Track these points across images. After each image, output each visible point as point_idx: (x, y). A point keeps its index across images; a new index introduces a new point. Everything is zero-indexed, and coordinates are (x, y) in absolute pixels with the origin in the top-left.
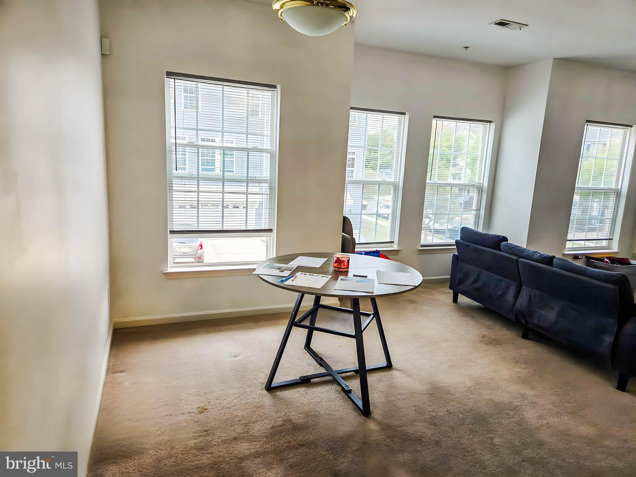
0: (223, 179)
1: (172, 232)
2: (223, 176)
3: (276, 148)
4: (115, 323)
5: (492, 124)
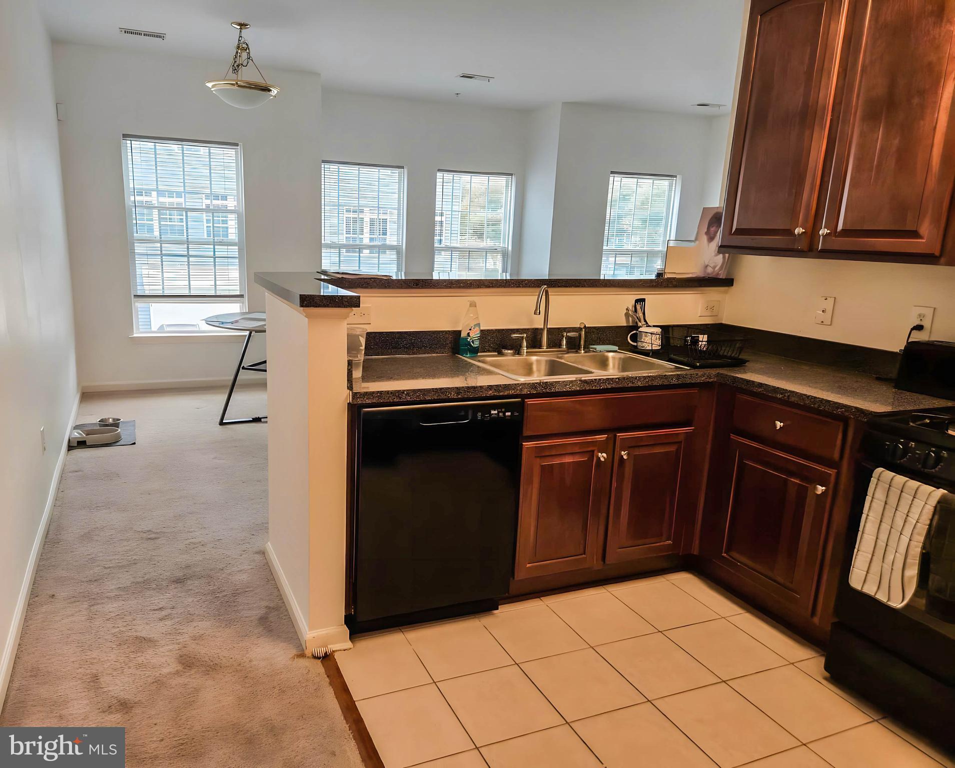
0: (188, 242)
1: (136, 296)
2: (188, 239)
3: (242, 209)
4: (83, 388)
5: (513, 176)
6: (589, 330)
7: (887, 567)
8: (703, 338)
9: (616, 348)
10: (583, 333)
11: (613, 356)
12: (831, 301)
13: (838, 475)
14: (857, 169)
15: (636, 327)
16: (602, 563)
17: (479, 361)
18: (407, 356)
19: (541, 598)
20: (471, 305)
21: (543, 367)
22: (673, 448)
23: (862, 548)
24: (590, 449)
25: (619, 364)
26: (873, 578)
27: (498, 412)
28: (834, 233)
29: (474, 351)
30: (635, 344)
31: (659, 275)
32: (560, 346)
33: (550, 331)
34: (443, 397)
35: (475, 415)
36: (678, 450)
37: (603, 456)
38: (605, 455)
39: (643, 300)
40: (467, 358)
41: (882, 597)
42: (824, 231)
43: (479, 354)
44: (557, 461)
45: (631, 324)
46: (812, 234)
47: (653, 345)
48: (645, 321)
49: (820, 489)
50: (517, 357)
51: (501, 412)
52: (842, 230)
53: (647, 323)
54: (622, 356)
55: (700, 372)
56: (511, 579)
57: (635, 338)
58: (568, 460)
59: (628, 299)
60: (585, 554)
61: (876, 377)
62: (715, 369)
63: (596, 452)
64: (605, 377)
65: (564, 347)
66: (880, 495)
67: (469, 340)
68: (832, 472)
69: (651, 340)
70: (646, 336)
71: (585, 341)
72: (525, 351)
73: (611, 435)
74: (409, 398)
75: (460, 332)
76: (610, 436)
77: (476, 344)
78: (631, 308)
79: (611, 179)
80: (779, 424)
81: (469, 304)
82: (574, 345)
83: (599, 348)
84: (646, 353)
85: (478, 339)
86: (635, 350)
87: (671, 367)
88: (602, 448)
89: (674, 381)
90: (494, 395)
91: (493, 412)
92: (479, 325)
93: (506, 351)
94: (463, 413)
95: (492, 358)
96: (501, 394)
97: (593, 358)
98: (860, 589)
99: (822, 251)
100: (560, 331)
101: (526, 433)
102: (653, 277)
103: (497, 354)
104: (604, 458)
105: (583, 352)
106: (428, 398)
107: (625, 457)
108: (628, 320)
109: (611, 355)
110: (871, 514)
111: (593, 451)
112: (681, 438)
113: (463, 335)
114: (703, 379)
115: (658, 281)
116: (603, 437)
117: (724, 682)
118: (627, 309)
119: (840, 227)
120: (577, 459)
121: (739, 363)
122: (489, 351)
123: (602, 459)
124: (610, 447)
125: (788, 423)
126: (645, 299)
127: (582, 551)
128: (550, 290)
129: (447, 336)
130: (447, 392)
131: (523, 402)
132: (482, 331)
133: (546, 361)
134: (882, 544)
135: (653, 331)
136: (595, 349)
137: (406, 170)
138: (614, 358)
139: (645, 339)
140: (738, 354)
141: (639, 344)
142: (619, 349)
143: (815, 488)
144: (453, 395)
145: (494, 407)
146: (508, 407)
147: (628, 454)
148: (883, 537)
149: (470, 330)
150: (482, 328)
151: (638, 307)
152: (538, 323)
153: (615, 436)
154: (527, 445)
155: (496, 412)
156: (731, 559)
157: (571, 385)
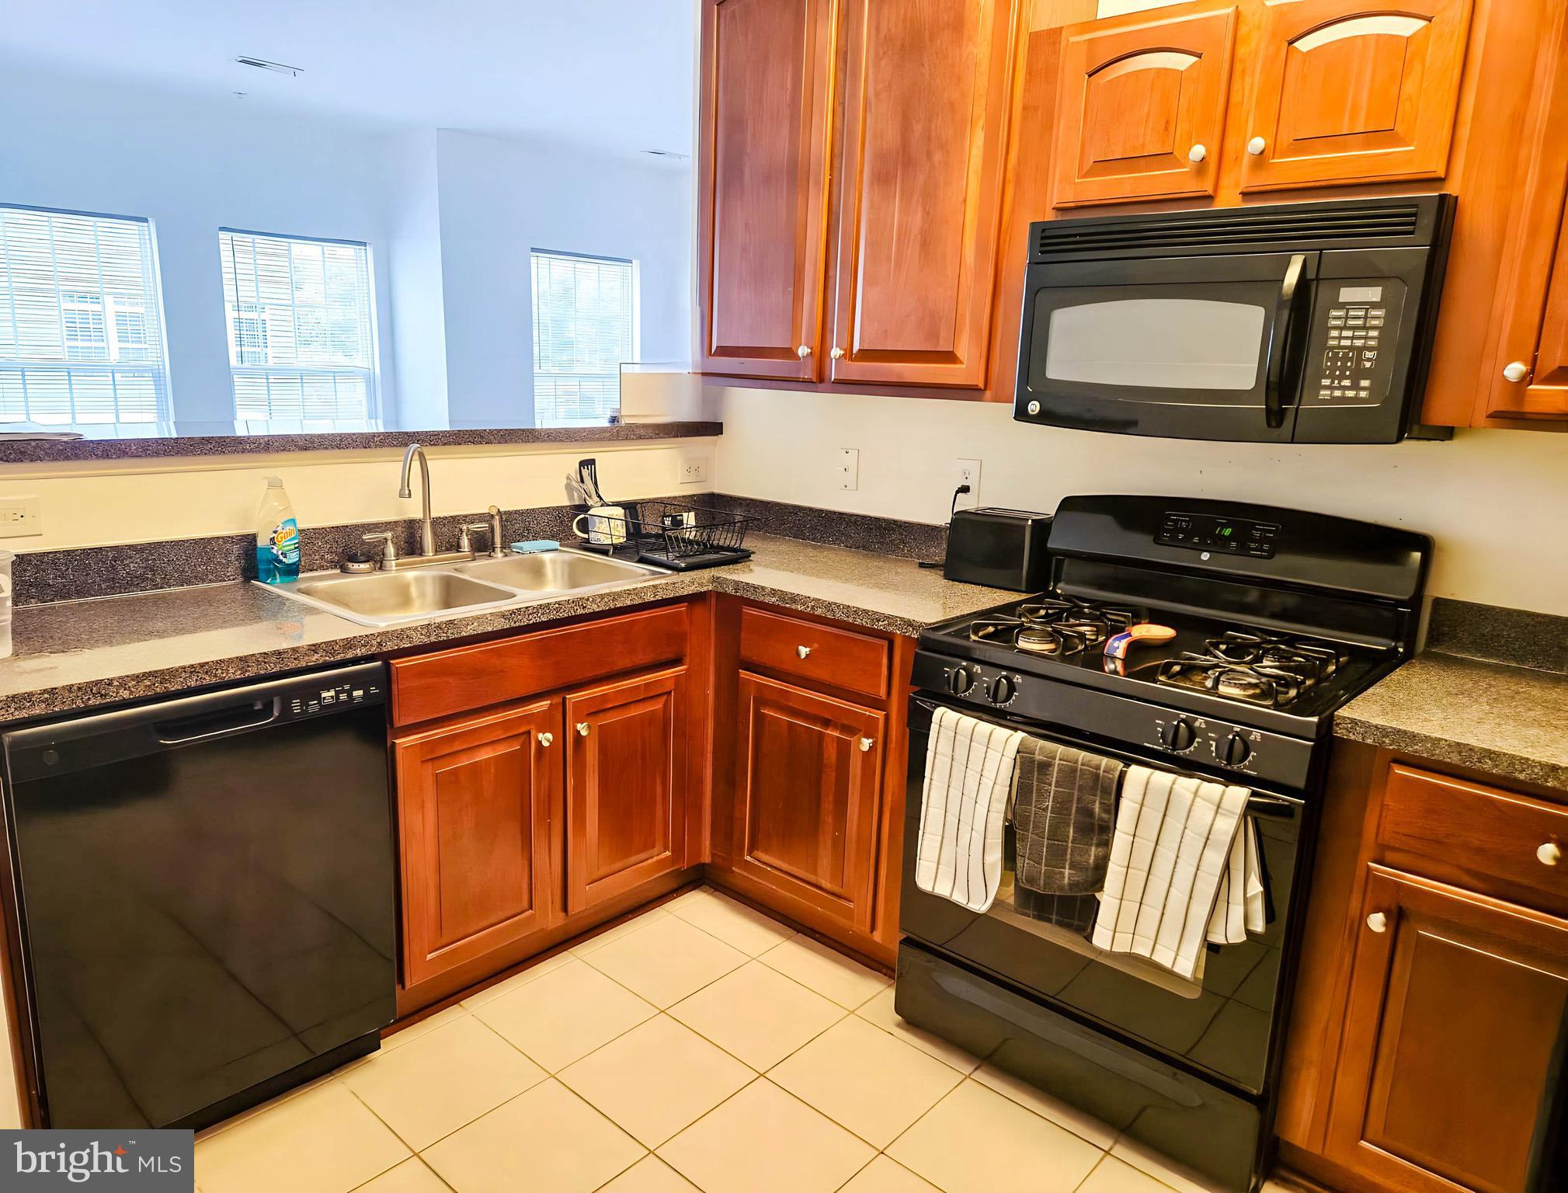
5: (368, 248)
6: (507, 517)
7: (962, 851)
8: (689, 518)
9: (556, 544)
10: (497, 523)
11: (552, 556)
12: (853, 454)
13: (887, 718)
14: (871, 258)
15: (584, 508)
16: (564, 914)
17: (300, 591)
18: (140, 594)
19: (461, 1003)
20: (271, 486)
21: (431, 591)
22: (657, 706)
23: (928, 829)
24: (523, 729)
25: (563, 572)
26: (946, 871)
27: (337, 693)
28: (849, 355)
29: (292, 571)
30: (586, 536)
31: (613, 420)
32: (458, 548)
33: (436, 522)
34: (208, 680)
35: (286, 708)
36: (666, 705)
37: (546, 738)
38: (549, 736)
39: (592, 462)
40: (274, 587)
41: (959, 898)
42: (836, 352)
43: (301, 575)
44: (464, 761)
45: (577, 503)
46: (821, 355)
47: (614, 537)
48: (599, 496)
49: (866, 744)
50: (378, 576)
51: (343, 691)
52: (859, 350)
53: (601, 499)
54: (567, 557)
55: (687, 577)
56: (398, 988)
57: (584, 526)
58: (484, 755)
59: (568, 460)
60: (532, 909)
61: (920, 563)
62: (708, 570)
63: (533, 733)
64: (535, 604)
65: (466, 550)
66: (944, 747)
67: (274, 551)
68: (879, 715)
69: (610, 528)
70: (601, 523)
71: (503, 536)
72: (393, 563)
73: (558, 700)
74: (126, 694)
75: (253, 538)
76: (554, 702)
77: (292, 558)
78: (574, 476)
79: (533, 260)
80: (804, 651)
81: (266, 482)
82: (482, 545)
83: (526, 545)
84: (603, 551)
85: (296, 548)
86: (587, 546)
87: (644, 571)
88: (545, 725)
89: (649, 597)
90: (325, 662)
91: (324, 694)
92: (293, 521)
93: (356, 566)
94: (258, 706)
95: (328, 581)
96: (339, 658)
97: (521, 565)
98: (931, 890)
99: (838, 382)
100: (455, 520)
101: (400, 721)
102: (604, 423)
103: (338, 571)
104: (548, 741)
105: (500, 555)
106: (173, 687)
107: (584, 733)
108: (571, 497)
109: (547, 557)
110: (935, 777)
111: (529, 733)
112: (670, 686)
113: (262, 542)
114: (692, 589)
115: (612, 429)
116: (544, 705)
117: (761, 1075)
118: (568, 478)
119: (856, 347)
120: (502, 750)
121: (741, 557)
122: (322, 568)
123: (546, 744)
124: (557, 721)
125: (816, 646)
126: (594, 460)
127: (525, 904)
128: (426, 450)
129: (228, 546)
130: (217, 670)
131: (387, 666)
132: (301, 531)
133: (434, 578)
134: (952, 820)
135: (611, 513)
136: (521, 548)
137: (152, 225)
138: (554, 562)
139: (599, 528)
140: (739, 542)
141: (592, 535)
142: (561, 545)
143: (859, 742)
144: (234, 674)
145: (327, 684)
146: (355, 680)
147: (589, 727)
148: (953, 808)
149: (275, 532)
150: (301, 526)
151: (585, 472)
152: (413, 510)
153: (564, 699)
154: (405, 743)
155: (332, 693)
156: (757, 863)
157: (475, 624)
